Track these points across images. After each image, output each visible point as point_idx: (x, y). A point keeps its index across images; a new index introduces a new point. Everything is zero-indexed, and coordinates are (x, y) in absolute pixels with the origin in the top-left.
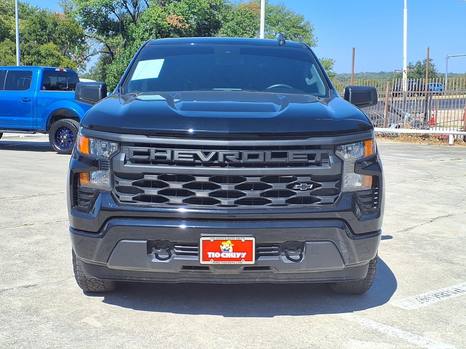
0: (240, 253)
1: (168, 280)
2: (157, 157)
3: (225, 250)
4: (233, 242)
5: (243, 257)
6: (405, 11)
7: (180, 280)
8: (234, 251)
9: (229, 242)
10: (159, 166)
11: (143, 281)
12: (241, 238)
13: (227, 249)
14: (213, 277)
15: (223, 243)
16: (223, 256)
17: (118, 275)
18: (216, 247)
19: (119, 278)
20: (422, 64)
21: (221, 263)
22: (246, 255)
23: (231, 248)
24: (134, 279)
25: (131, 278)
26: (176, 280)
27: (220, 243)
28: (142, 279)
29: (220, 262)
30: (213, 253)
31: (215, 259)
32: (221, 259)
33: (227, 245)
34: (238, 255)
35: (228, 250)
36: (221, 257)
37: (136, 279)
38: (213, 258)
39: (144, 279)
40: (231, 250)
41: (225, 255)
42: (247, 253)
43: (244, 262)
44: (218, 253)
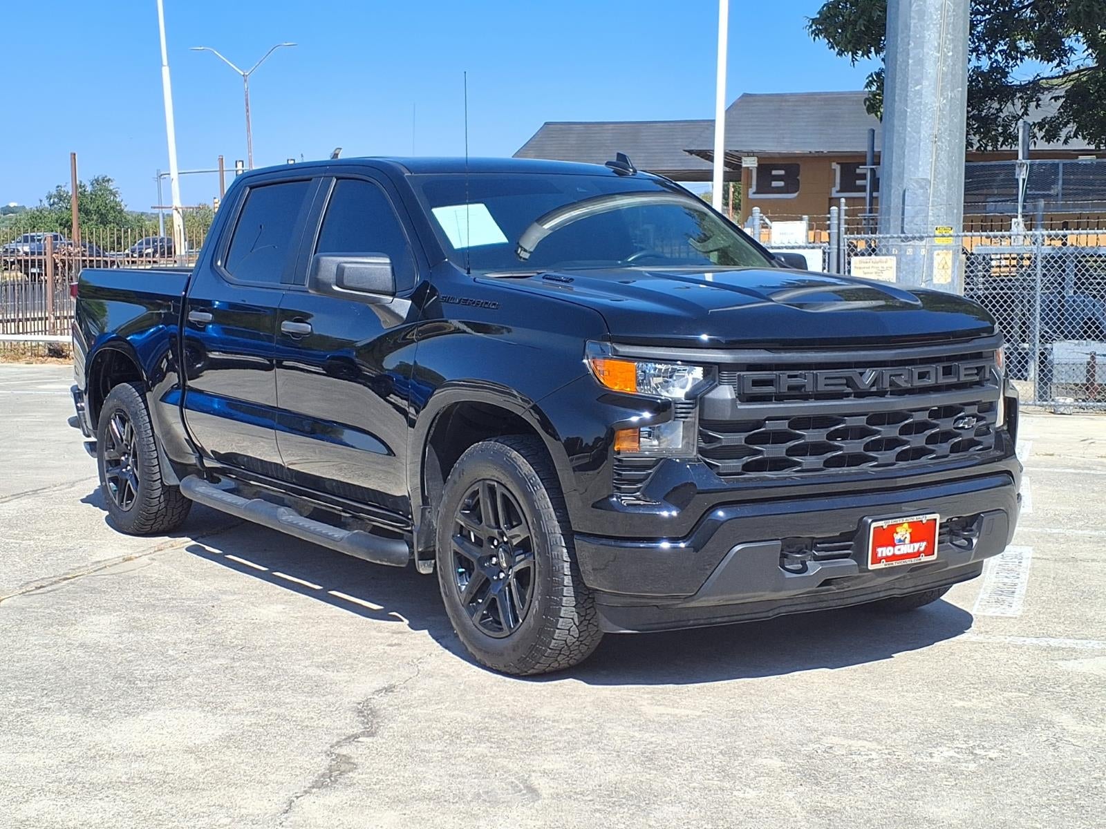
0: (918, 544)
1: (757, 616)
2: (790, 388)
3: (900, 541)
4: (911, 524)
5: (922, 549)
6: (166, 71)
7: (776, 611)
8: (912, 542)
9: (906, 525)
10: (787, 403)
11: (716, 623)
12: (921, 517)
13: (902, 539)
14: (826, 599)
15: (898, 529)
16: (897, 553)
17: (673, 620)
18: (887, 538)
19: (675, 624)
20: (89, 189)
21: (895, 564)
22: (926, 547)
23: (908, 536)
24: (702, 622)
25: (696, 622)
26: (770, 614)
27: (893, 529)
28: (713, 621)
29: (894, 562)
30: (884, 549)
31: (888, 559)
32: (894, 557)
33: (903, 532)
34: (917, 545)
35: (904, 541)
36: (894, 555)
37: (706, 622)
38: (884, 558)
39: (719, 620)
40: (907, 541)
41: (899, 550)
42: (928, 543)
43: (924, 559)
44: (891, 548)
